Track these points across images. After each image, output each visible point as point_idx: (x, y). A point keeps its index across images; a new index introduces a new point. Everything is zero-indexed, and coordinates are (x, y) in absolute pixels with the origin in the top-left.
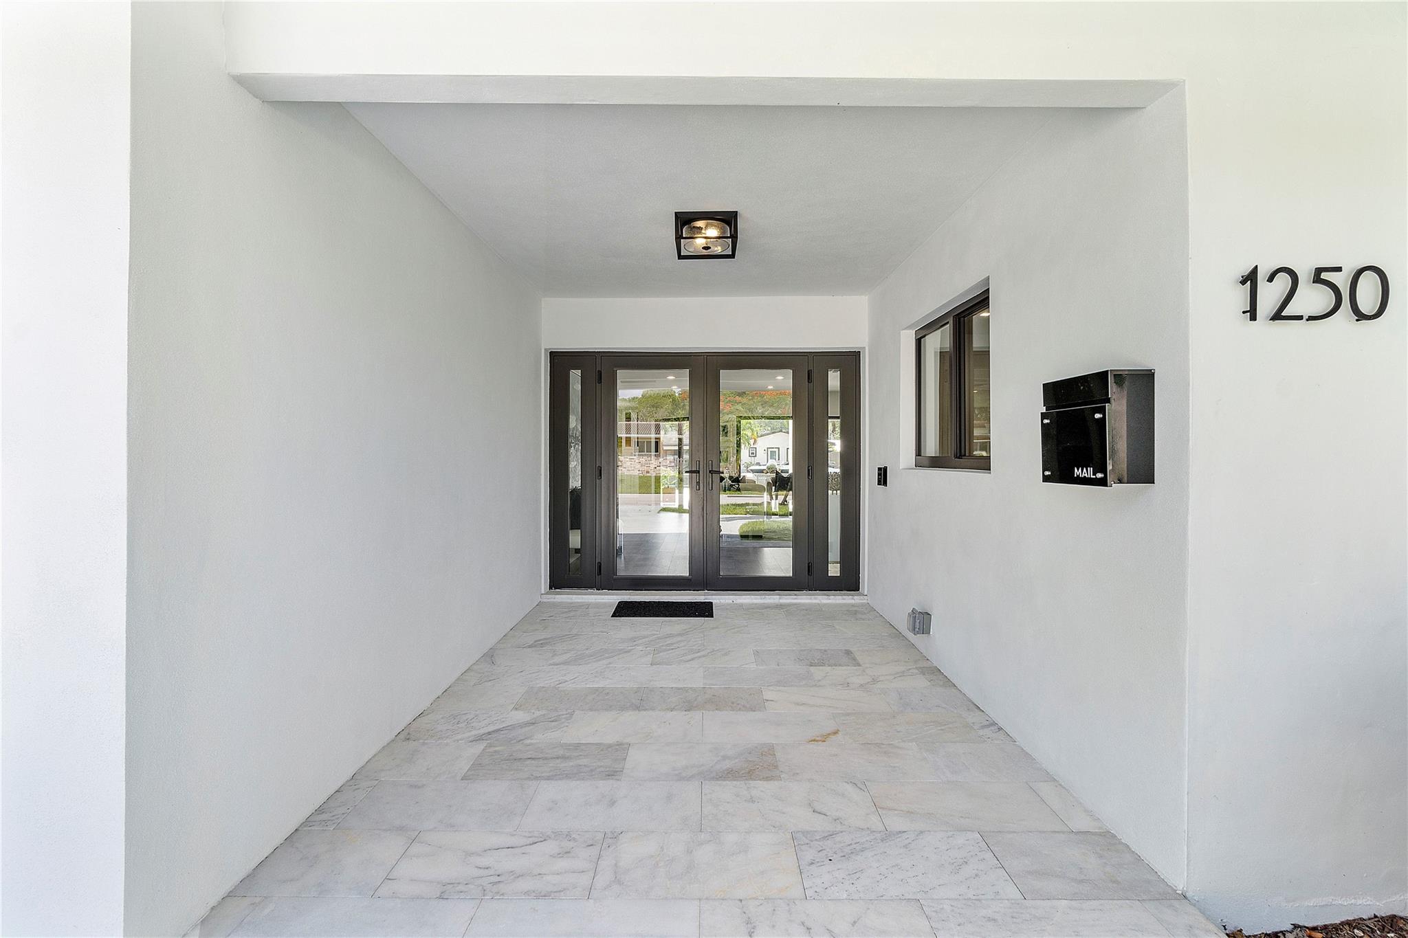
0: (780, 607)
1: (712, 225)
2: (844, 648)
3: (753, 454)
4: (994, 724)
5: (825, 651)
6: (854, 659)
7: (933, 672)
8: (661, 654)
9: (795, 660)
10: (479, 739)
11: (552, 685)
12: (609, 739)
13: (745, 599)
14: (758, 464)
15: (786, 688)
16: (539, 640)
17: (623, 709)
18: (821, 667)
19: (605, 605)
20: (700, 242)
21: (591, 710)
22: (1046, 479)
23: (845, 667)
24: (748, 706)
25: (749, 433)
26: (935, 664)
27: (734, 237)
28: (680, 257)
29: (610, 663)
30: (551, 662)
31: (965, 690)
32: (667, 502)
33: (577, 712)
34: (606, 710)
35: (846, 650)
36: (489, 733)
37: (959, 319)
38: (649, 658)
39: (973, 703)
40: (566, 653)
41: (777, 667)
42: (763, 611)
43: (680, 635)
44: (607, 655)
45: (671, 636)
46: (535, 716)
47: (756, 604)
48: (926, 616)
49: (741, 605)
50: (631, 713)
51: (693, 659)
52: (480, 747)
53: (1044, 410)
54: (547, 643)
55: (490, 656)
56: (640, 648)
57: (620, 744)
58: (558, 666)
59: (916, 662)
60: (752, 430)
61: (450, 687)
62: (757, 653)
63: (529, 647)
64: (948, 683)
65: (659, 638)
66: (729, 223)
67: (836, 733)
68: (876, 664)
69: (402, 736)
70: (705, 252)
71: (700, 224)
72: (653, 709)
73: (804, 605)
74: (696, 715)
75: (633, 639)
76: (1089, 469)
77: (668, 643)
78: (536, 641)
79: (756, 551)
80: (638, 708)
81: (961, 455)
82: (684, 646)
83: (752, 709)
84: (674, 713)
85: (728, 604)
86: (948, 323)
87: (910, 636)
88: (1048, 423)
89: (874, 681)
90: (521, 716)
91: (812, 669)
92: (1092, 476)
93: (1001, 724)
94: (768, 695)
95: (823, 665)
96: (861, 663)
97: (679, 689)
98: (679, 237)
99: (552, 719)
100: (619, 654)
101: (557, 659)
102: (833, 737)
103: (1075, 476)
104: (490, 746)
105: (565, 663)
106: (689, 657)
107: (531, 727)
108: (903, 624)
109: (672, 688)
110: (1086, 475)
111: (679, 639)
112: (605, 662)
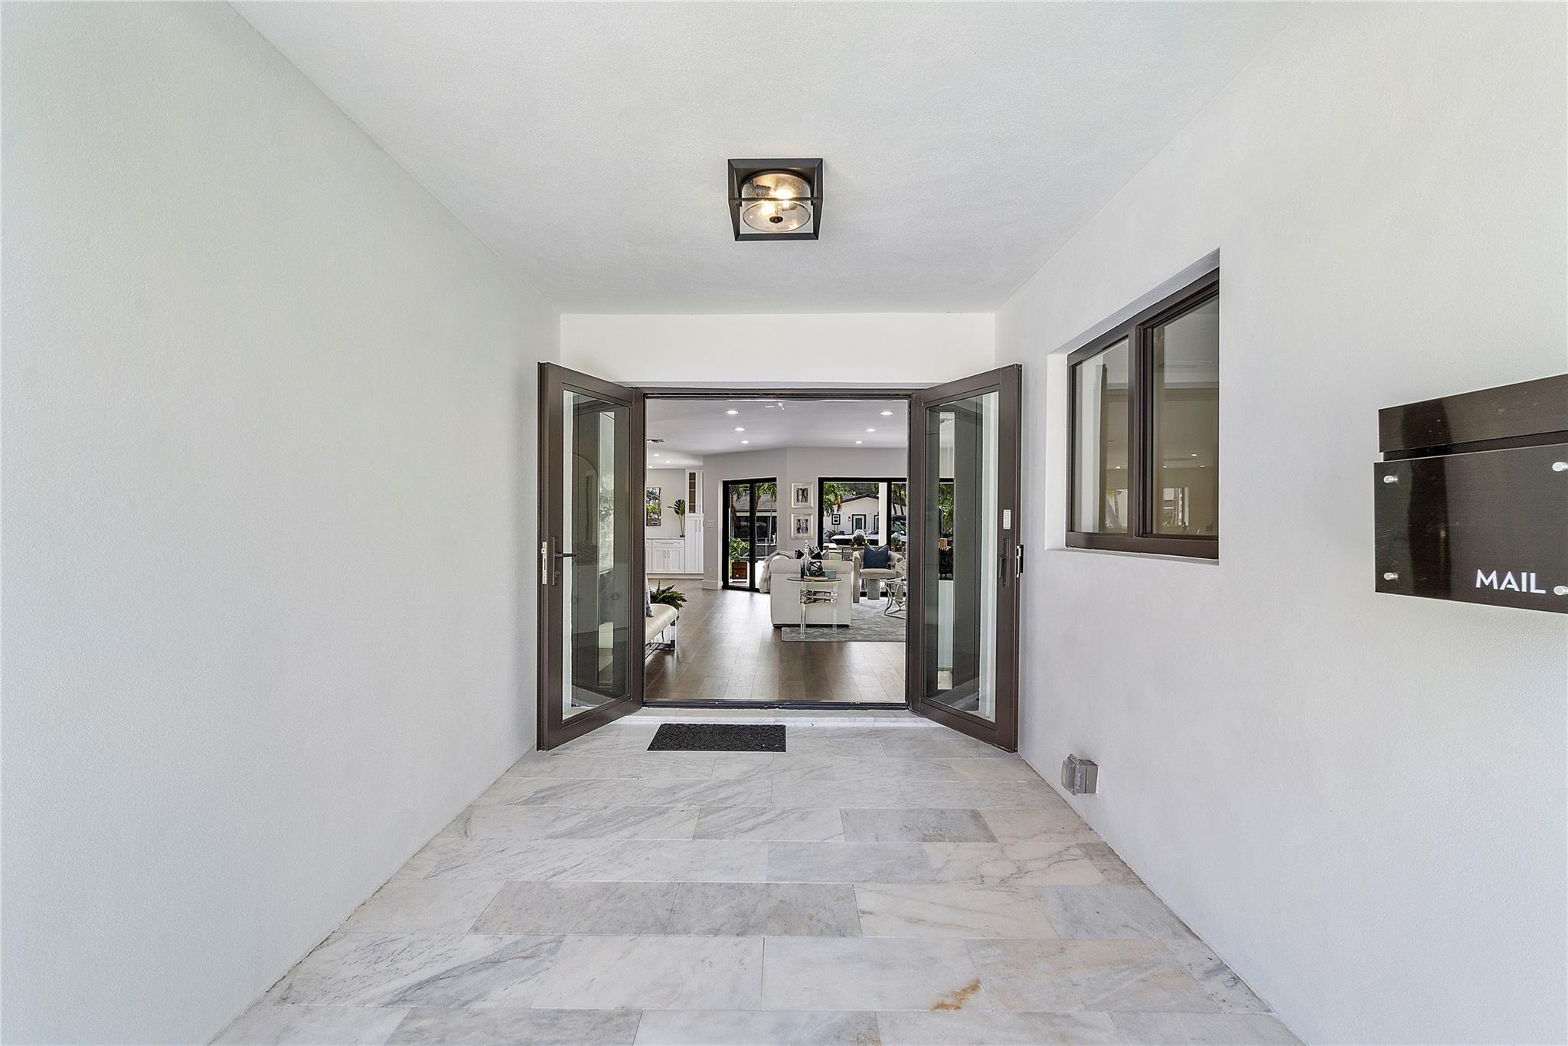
0: (876, 733)
1: (784, 181)
2: (969, 807)
3: (836, 521)
4: (1222, 967)
5: (943, 812)
6: (985, 828)
7: (1103, 853)
8: (710, 817)
9: (901, 829)
10: (400, 999)
11: (543, 878)
12: (610, 1002)
13: (829, 721)
14: (842, 533)
15: (890, 886)
16: (542, 791)
17: (641, 930)
18: (939, 843)
19: (642, 729)
20: (767, 209)
21: (591, 932)
22: (1382, 586)
23: (974, 843)
24: (834, 924)
25: (832, 497)
26: (1104, 839)
27: (817, 201)
28: (738, 236)
29: (634, 835)
30: (550, 831)
31: (1161, 893)
32: (737, 578)
33: (570, 938)
34: (615, 932)
35: (972, 811)
36: (420, 985)
37: (1145, 330)
38: (690, 827)
39: (1177, 918)
40: (574, 815)
41: (876, 842)
42: (853, 740)
43: (738, 782)
44: (632, 819)
45: (726, 784)
46: (501, 946)
47: (843, 729)
48: (1090, 768)
49: (824, 731)
50: (653, 939)
51: (754, 828)
52: (397, 1017)
53: (1380, 458)
54: (550, 796)
55: (464, 822)
56: (680, 806)
57: (626, 1013)
58: (560, 840)
59: (1075, 832)
60: (836, 495)
61: (388, 882)
62: (845, 816)
63: (526, 803)
64: (1129, 876)
65: (710, 788)
66: (810, 181)
67: (974, 987)
68: (1018, 837)
69: (277, 993)
70: (775, 228)
71: (766, 180)
72: (687, 931)
73: (906, 730)
74: (754, 944)
75: (672, 790)
76: (1524, 575)
77: (722, 796)
78: (537, 792)
79: (841, 644)
80: (665, 928)
81: (1145, 532)
82: (744, 803)
83: (841, 932)
84: (720, 939)
85: (806, 729)
86: (1127, 336)
87: (1066, 794)
88: (1394, 483)
89: (1021, 872)
90: (480, 946)
91: (927, 846)
92: (1533, 590)
93: (1237, 968)
94: (866, 900)
95: (941, 838)
96: (996, 835)
97: (731, 887)
98: (735, 203)
99: (528, 952)
100: (648, 818)
101: (560, 827)
102: (972, 998)
103: (1478, 585)
104: (414, 1016)
105: (570, 834)
106: (749, 824)
107: (491, 971)
108: (1056, 777)
109: (720, 885)
110: (1514, 586)
111: (739, 789)
112: (626, 832)
